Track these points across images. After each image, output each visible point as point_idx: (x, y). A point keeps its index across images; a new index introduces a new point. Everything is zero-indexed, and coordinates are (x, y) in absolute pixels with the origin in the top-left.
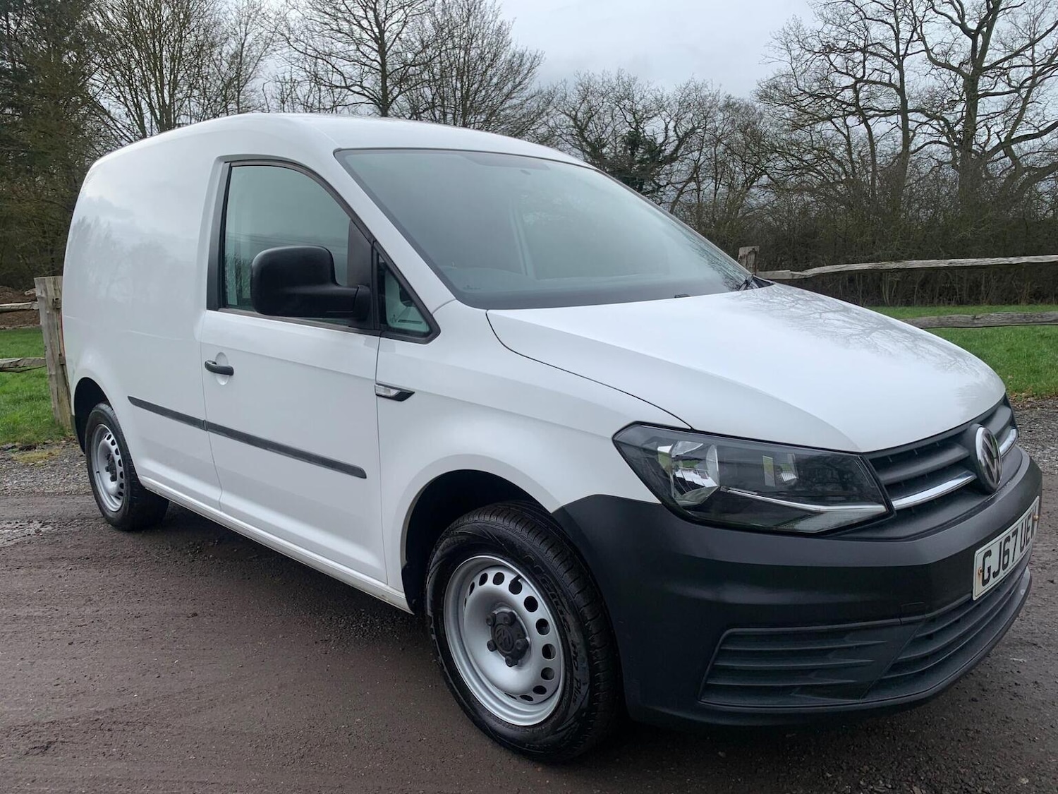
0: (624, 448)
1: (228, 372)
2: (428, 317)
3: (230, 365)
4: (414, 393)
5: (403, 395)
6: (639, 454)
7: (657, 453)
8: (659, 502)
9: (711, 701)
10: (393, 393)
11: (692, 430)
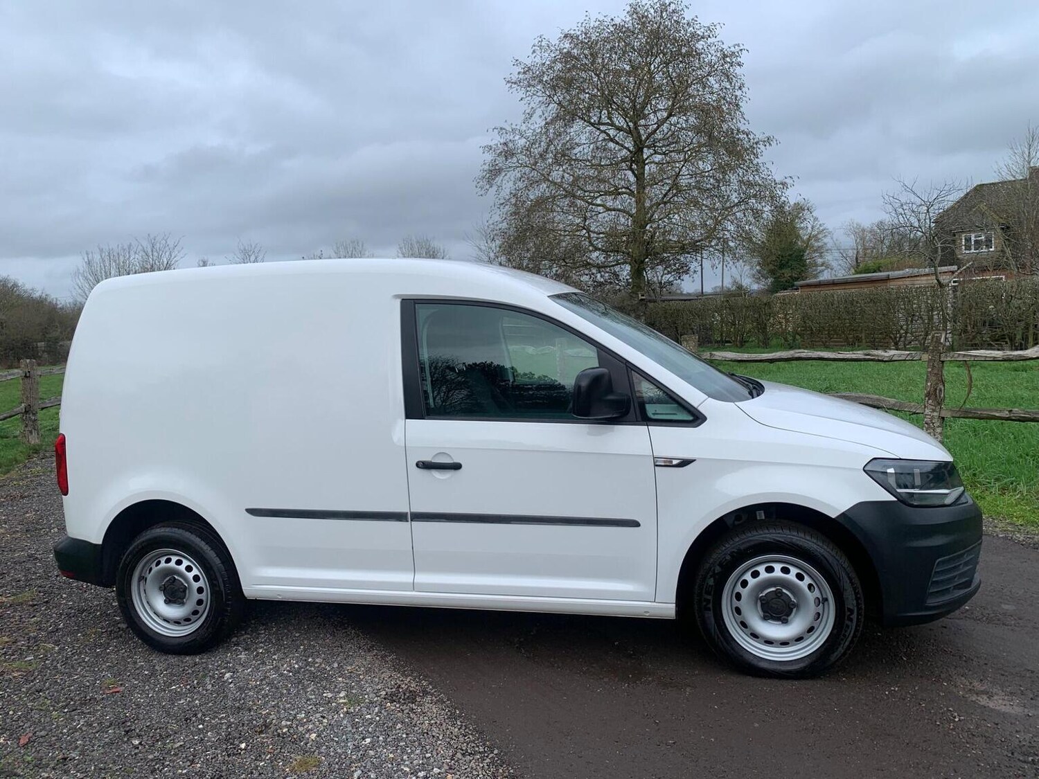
0: (870, 473)
1: (457, 467)
2: (692, 409)
3: (456, 461)
4: (693, 461)
5: (684, 463)
6: (880, 475)
7: (886, 473)
8: (896, 500)
9: (932, 602)
10: (675, 462)
11: (900, 459)
